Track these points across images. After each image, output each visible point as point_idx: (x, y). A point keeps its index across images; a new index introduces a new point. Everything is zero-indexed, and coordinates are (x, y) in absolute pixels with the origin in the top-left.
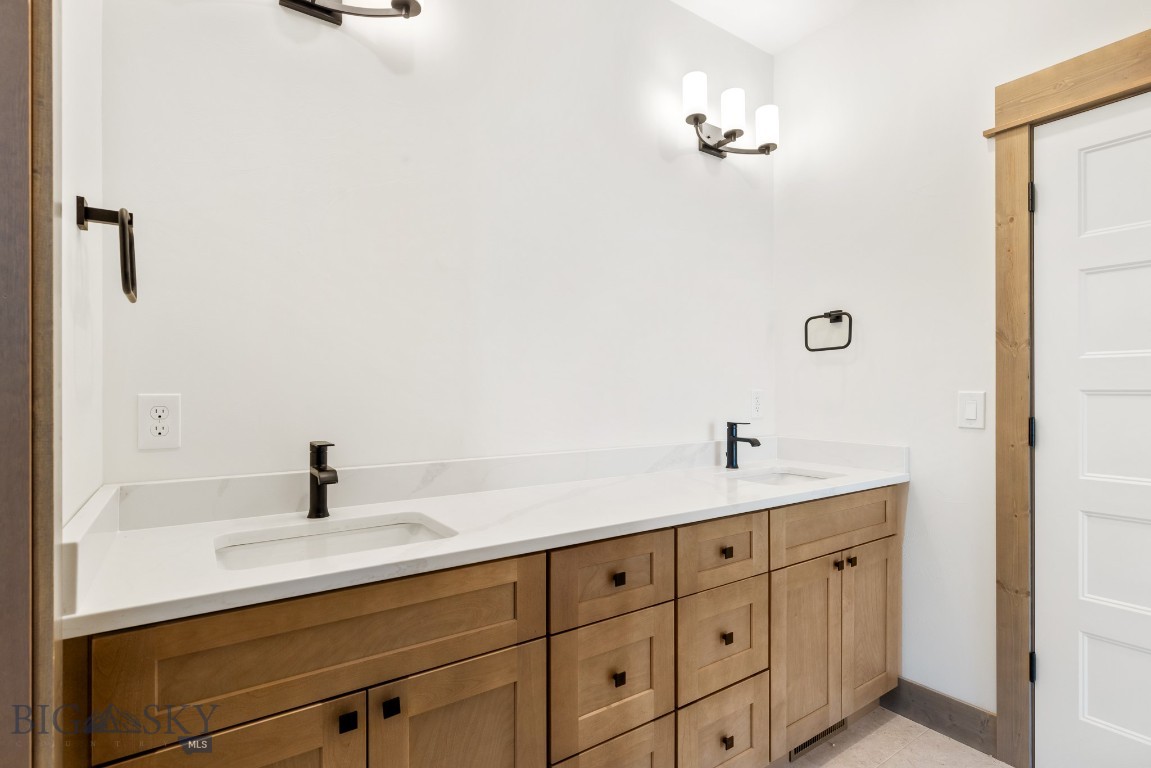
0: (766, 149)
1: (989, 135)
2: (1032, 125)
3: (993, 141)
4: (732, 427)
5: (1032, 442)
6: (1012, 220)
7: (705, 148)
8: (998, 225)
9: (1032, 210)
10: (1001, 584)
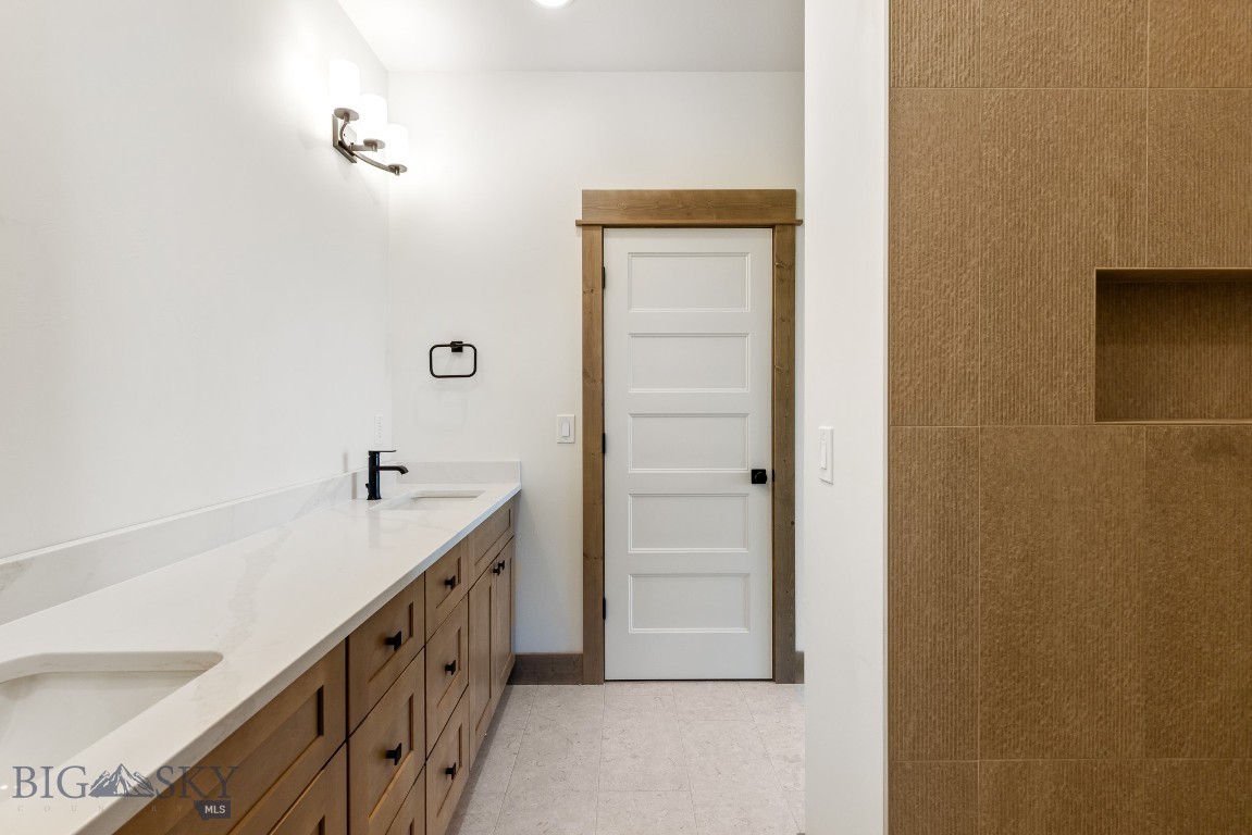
0: (395, 169)
1: (579, 224)
2: (605, 226)
3: (580, 229)
4: (374, 456)
5: (604, 452)
6: (592, 291)
7: (341, 146)
8: (584, 292)
9: (604, 287)
10: (585, 556)
